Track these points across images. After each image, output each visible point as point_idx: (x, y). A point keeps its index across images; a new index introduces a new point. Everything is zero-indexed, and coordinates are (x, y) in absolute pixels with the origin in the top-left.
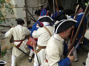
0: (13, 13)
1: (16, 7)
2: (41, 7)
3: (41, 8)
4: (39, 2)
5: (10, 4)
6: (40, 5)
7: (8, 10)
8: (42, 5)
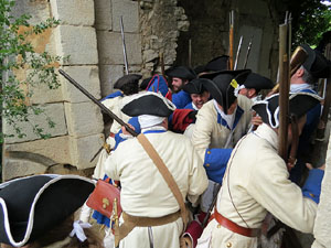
0: (54, 85)
1: (68, 63)
2: (153, 61)
3: (152, 64)
4: (147, 46)
5: (45, 56)
6: (150, 55)
7: (40, 76)
8: (156, 56)
